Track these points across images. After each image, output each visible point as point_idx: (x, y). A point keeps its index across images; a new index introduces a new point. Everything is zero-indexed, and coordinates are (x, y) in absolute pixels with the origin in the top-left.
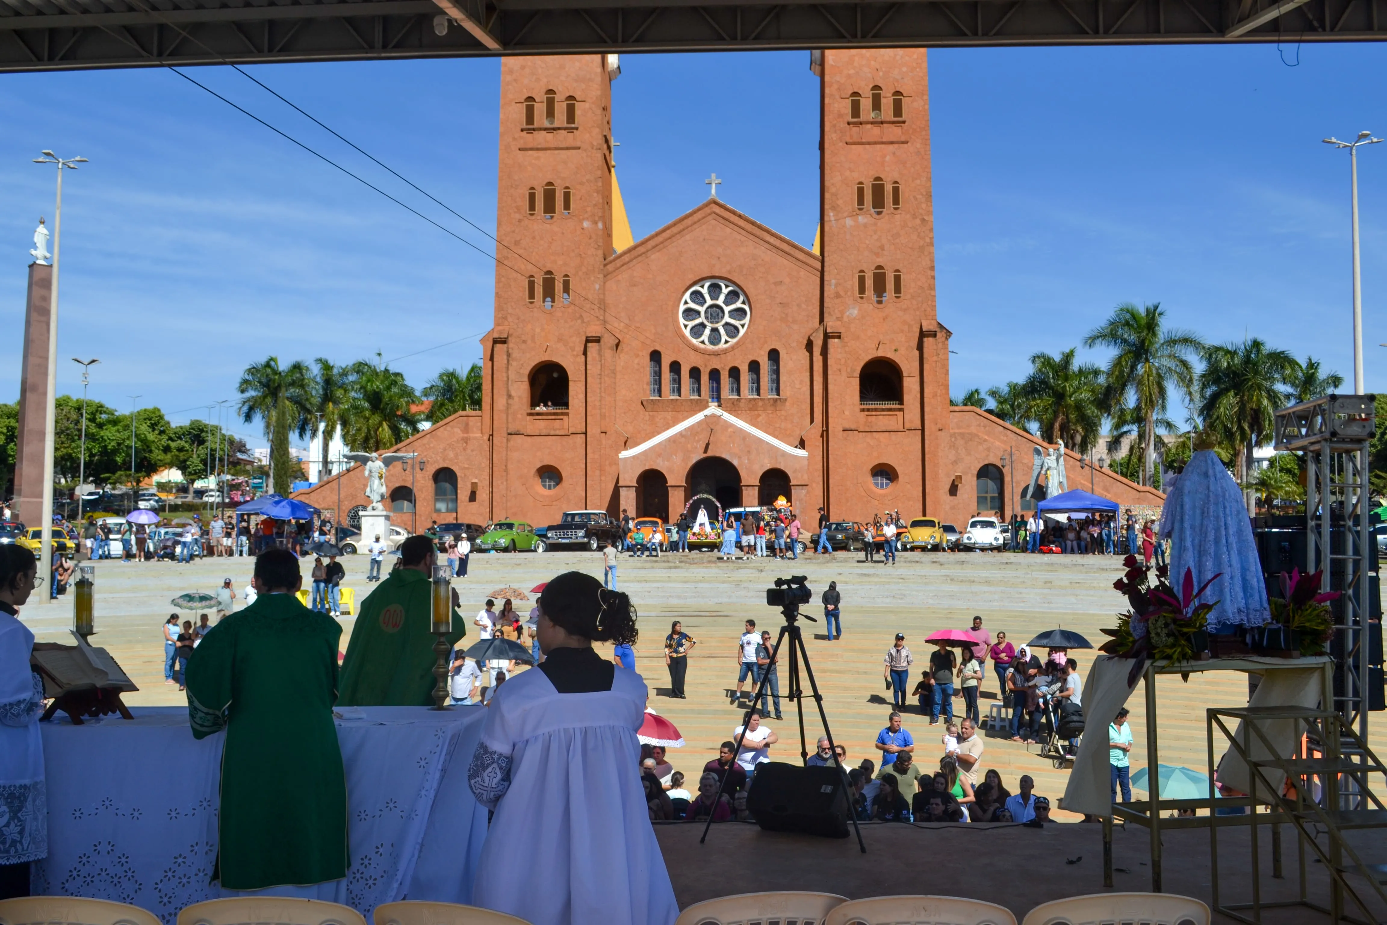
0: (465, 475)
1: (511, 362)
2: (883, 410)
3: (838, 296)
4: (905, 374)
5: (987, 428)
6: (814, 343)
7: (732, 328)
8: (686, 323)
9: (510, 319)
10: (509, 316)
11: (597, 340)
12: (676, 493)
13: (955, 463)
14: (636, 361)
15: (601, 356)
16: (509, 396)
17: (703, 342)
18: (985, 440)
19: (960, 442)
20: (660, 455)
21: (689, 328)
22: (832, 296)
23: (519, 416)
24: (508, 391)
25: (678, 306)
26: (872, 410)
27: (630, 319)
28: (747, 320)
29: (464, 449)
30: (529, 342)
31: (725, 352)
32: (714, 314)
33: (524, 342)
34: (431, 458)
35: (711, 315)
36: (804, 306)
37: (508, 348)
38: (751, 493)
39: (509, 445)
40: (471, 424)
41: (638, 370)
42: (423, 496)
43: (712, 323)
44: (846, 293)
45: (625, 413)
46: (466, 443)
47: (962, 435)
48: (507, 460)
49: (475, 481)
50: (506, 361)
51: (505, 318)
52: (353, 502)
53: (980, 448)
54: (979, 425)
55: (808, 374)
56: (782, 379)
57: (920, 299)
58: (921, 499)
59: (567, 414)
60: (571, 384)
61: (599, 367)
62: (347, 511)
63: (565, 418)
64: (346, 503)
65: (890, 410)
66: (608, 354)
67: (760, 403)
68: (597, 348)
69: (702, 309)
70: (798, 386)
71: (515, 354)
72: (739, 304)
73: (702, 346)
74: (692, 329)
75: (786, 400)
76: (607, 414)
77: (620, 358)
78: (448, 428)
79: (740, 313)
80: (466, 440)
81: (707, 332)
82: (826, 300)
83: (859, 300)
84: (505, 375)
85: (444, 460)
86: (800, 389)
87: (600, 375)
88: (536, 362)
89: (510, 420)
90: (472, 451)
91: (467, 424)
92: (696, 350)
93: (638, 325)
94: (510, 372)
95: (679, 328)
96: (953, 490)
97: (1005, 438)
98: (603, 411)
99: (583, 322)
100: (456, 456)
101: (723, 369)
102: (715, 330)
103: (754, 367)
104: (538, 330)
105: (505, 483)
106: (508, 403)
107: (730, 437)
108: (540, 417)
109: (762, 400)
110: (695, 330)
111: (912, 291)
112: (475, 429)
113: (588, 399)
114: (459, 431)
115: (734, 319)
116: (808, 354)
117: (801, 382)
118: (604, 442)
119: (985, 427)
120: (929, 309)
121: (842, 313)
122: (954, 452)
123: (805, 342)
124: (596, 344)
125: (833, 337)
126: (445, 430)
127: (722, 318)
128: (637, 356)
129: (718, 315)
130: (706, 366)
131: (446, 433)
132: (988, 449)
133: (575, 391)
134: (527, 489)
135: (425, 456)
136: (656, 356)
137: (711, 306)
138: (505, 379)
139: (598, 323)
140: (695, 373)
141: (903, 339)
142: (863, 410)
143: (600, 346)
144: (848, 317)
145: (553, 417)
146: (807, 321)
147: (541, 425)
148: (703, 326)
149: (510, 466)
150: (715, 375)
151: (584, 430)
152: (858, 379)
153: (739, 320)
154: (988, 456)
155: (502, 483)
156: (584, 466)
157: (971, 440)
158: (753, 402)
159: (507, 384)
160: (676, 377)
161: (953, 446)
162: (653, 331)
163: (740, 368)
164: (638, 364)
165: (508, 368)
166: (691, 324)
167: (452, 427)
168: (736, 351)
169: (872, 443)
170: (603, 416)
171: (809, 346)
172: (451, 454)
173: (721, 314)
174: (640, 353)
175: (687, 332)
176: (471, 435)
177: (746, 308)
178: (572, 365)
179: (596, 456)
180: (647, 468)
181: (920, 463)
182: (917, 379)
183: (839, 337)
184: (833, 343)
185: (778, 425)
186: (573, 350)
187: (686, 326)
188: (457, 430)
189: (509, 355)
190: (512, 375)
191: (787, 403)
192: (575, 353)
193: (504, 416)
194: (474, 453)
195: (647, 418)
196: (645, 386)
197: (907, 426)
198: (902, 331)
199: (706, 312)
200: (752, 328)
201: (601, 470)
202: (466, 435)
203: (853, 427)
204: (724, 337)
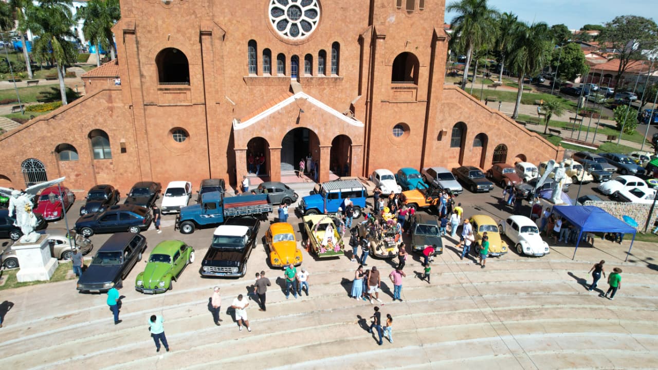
0: (114, 135)
1: (140, 48)
2: (405, 88)
3: (383, 6)
4: (421, 65)
5: (462, 100)
6: (365, 40)
7: (307, 24)
8: (274, 19)
9: (135, 12)
10: (133, 9)
11: (210, 34)
12: (275, 153)
13: (442, 121)
14: (238, 48)
15: (212, 45)
16: (142, 76)
17: (286, 34)
18: (460, 108)
19: (447, 109)
20: (263, 127)
21: (276, 23)
22: (379, 6)
23: (152, 91)
24: (140, 71)
25: (269, 5)
26: (398, 88)
27: (232, 15)
28: (317, 19)
29: (111, 116)
30: (154, 32)
31: (303, 42)
32: (294, 13)
33: (149, 32)
34: (85, 123)
35: (292, 13)
36: (358, 11)
37: (136, 38)
38: (326, 151)
39: (146, 113)
40: (113, 96)
41: (240, 54)
42: (83, 150)
43: (292, 19)
44: (388, 4)
45: (232, 87)
46: (112, 111)
47: (448, 104)
48: (146, 125)
49: (123, 141)
50: (136, 49)
51: (131, 11)
52: (24, 156)
53: (457, 112)
54: (457, 98)
55: (359, 61)
56: (341, 63)
57: (435, 12)
58: (422, 144)
59: (189, 89)
60: (190, 67)
61: (212, 55)
62: (20, 163)
63: (188, 92)
64: (18, 157)
65: (409, 88)
66: (217, 43)
67: (326, 81)
68: (210, 40)
69: (286, 8)
70: (351, 69)
71: (143, 41)
72: (311, 6)
73: (285, 37)
74: (278, 23)
75: (343, 79)
76: (219, 89)
77: (225, 45)
78: (95, 99)
79: (312, 13)
80: (111, 109)
81: (289, 26)
82: (376, 9)
83: (397, 10)
84: (137, 60)
85: (95, 124)
86: (352, 71)
87: (213, 61)
88: (161, 49)
89: (145, 94)
90: (118, 117)
91: (110, 96)
92: (282, 40)
93: (239, 19)
94: (140, 57)
95: (269, 23)
96: (439, 138)
97: (470, 106)
98: (217, 87)
99: (196, 17)
100: (105, 121)
101: (301, 55)
102: (294, 25)
103: (322, 54)
104: (160, 22)
105: (146, 143)
106: (141, 82)
107: (313, 114)
108: (168, 92)
109: (327, 78)
110: (281, 24)
111: (430, 6)
112: (117, 100)
113: (205, 80)
114: (104, 101)
115: (308, 17)
116: (359, 46)
117: (353, 66)
118: (218, 110)
119: (460, 98)
120: (439, 20)
121: (385, 19)
122: (442, 115)
123: (358, 37)
124: (209, 37)
125: (380, 38)
126: (93, 100)
127: (300, 15)
128: (239, 44)
129: (297, 13)
130: (289, 53)
131: (94, 102)
132: (461, 113)
133: (194, 71)
134: (163, 145)
135: (79, 121)
136: (253, 44)
137: (292, 7)
138: (137, 64)
139: (208, 18)
140: (281, 57)
141: (422, 40)
142: (393, 88)
143: (211, 38)
144: (389, 22)
145: (178, 92)
146: (360, 22)
147: (169, 98)
148: (286, 21)
149: (149, 129)
150: (295, 59)
151: (203, 102)
152: (391, 68)
153: (312, 18)
154: (460, 117)
155: (144, 143)
156: (205, 127)
157: (452, 107)
158: (321, 80)
159: (140, 67)
160: (268, 59)
161: (442, 111)
162: (250, 25)
163: (313, 55)
164: (240, 50)
165: (138, 54)
166: (278, 20)
167: (99, 99)
168: (310, 42)
169: (396, 110)
170: (217, 92)
171: (361, 40)
172: (101, 120)
173: (299, 13)
174: (241, 42)
175: (275, 26)
176: (115, 105)
177: (318, 9)
178: (189, 50)
179: (214, 122)
180: (254, 136)
181: (423, 123)
182: (428, 68)
183: (384, 38)
184: (380, 42)
185: (336, 96)
186: (190, 40)
187: (274, 21)
188: (103, 101)
189: (137, 43)
190: (143, 60)
191: (343, 81)
192: (192, 42)
193: (140, 93)
194: (119, 118)
195: (248, 90)
196: (246, 67)
197: (418, 99)
198: (422, 34)
199: (288, 11)
200: (322, 26)
201: (218, 131)
202: (110, 105)
203: (386, 100)
204: (301, 31)
